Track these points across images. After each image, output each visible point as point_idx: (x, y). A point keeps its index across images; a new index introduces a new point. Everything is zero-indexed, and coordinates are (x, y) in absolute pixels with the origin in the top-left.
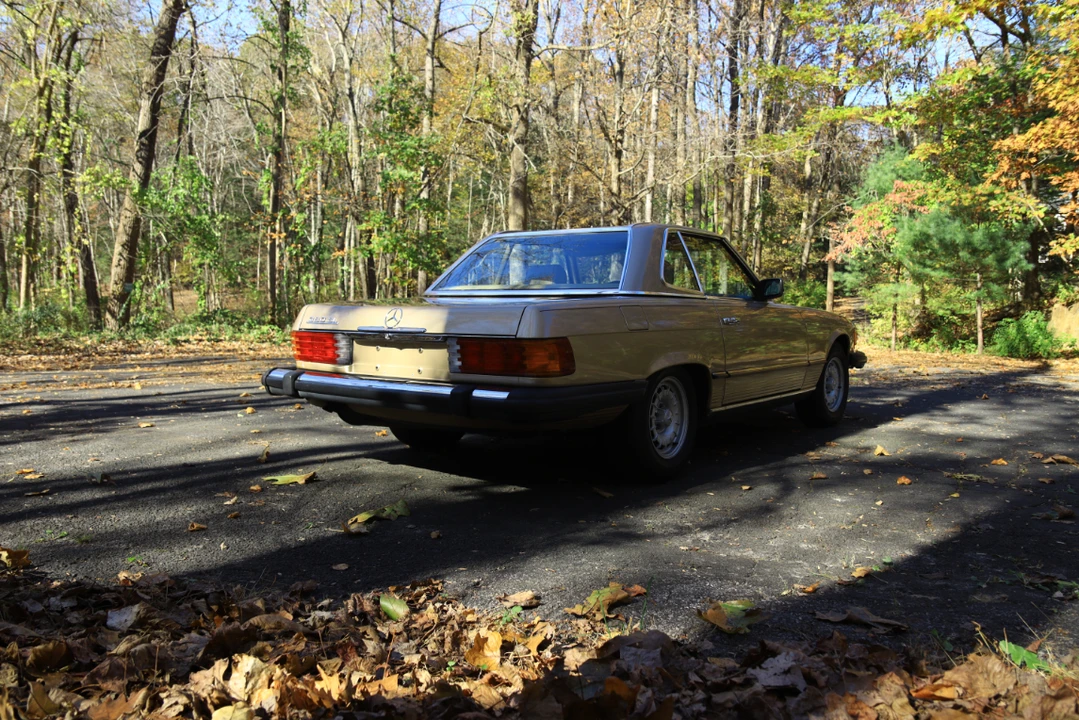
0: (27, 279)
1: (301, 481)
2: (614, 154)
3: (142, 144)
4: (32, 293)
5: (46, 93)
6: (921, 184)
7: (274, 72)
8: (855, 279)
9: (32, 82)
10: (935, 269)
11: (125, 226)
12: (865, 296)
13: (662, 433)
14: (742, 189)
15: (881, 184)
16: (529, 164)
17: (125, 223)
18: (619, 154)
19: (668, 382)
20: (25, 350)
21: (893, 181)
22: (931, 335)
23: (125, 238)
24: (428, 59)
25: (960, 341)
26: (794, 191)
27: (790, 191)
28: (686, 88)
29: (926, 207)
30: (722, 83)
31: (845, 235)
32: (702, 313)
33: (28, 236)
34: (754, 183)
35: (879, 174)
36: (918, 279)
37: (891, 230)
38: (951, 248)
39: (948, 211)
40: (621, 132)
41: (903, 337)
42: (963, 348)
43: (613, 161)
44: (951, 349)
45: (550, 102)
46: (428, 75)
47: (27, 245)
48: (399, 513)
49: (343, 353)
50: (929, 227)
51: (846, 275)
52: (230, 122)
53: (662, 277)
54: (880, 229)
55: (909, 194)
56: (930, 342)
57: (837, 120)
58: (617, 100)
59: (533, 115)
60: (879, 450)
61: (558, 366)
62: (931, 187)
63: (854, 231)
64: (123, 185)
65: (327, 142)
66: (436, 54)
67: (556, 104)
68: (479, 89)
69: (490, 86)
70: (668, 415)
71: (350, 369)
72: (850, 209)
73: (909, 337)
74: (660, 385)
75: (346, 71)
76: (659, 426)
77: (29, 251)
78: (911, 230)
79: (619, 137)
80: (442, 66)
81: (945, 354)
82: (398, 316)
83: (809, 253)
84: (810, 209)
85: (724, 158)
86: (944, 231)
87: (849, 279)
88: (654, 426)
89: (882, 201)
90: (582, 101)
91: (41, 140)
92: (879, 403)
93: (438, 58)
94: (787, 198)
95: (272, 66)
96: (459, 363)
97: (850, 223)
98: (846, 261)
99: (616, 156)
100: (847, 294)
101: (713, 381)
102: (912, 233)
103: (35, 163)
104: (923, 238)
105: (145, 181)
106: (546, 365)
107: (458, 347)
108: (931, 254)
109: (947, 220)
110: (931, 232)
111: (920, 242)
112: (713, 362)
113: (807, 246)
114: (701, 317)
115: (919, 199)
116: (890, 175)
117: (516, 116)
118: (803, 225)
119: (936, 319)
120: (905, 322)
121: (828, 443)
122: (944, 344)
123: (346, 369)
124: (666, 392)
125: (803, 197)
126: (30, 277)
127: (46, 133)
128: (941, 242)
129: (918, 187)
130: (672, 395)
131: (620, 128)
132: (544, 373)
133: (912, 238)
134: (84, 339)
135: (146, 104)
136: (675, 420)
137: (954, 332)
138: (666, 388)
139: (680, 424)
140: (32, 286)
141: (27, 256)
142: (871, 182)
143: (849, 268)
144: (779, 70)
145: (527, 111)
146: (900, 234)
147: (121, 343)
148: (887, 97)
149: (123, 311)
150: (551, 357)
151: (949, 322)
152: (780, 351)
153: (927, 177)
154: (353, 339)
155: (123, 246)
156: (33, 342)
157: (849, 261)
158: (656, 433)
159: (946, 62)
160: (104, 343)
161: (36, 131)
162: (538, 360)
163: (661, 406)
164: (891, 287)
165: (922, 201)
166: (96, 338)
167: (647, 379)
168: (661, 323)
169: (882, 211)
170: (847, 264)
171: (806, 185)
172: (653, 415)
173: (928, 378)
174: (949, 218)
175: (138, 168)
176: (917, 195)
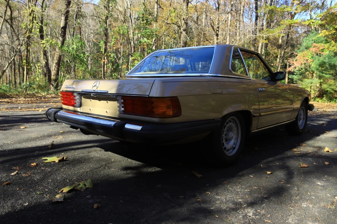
0: (26, 74)
1: (57, 161)
2: (216, 35)
3: (62, 31)
4: (28, 79)
5: (32, 15)
6: (322, 45)
7: (105, 8)
8: (297, 77)
9: (27, 11)
10: (326, 74)
11: (56, 57)
12: (300, 83)
13: (228, 143)
14: (258, 47)
15: (308, 45)
16: (187, 37)
17: (56, 56)
18: (217, 35)
19: (232, 119)
20: (23, 96)
21: (312, 44)
22: (324, 97)
23: (56, 61)
24: (156, 5)
25: (334, 99)
26: (275, 49)
27: (274, 48)
28: (240, 14)
29: (324, 53)
30: (252, 13)
31: (295, 62)
32: (245, 86)
33: (26, 60)
34: (262, 45)
35: (307, 41)
36: (320, 77)
37: (311, 61)
38: (333, 67)
39: (333, 54)
40: (218, 27)
41: (313, 97)
42: (335, 102)
43: (215, 37)
44: (330, 102)
45: (196, 20)
46: (156, 10)
47: (26, 63)
48: (87, 187)
49: (77, 101)
50: (325, 59)
51: (294, 76)
52: (95, 26)
53: (230, 68)
54: (307, 60)
55: (318, 48)
56: (323, 99)
57: (292, 24)
58: (217, 17)
59: (189, 22)
60: (327, 149)
61: (171, 112)
62: (327, 46)
63: (298, 61)
64: (55, 44)
65: (121, 30)
66: (158, 3)
67: (197, 20)
68: (171, 13)
69: (174, 12)
70: (231, 134)
71: (80, 110)
72: (296, 53)
73: (315, 97)
74: (227, 121)
75: (129, 8)
76: (226, 140)
77: (27, 65)
78: (318, 60)
79: (217, 29)
80: (160, 7)
81: (329, 104)
82: (97, 85)
83: (280, 69)
84: (281, 54)
85: (253, 36)
86: (331, 61)
87: (295, 77)
88: (224, 141)
89: (308, 50)
90: (206, 18)
91: (30, 30)
92: (315, 124)
93: (159, 5)
94: (273, 50)
95: (104, 6)
96: (123, 109)
97: (297, 58)
98: (295, 71)
99: (216, 36)
100: (294, 82)
101: (253, 118)
102: (319, 62)
103: (29, 37)
104: (323, 63)
105: (63, 43)
106: (165, 112)
107: (122, 101)
108: (325, 69)
109: (332, 57)
110: (326, 61)
111: (322, 65)
112: (252, 108)
113: (280, 66)
114: (244, 88)
115: (321, 50)
116: (311, 41)
117: (183, 22)
118: (278, 60)
119: (325, 91)
120: (314, 92)
121: (301, 144)
122: (328, 100)
123: (78, 109)
124: (230, 124)
125: (278, 50)
126: (27, 73)
127: (32, 27)
128: (330, 65)
129: (321, 46)
130: (233, 125)
131: (218, 26)
132: (164, 116)
133: (319, 63)
134: (42, 93)
135: (63, 18)
136: (235, 136)
137: (331, 96)
138: (230, 122)
139: (237, 139)
140: (28, 76)
141: (26, 67)
142: (304, 44)
143: (295, 74)
144: (272, 7)
145: (187, 20)
146: (314, 62)
147: (54, 95)
148: (310, 15)
149: (55, 84)
150: (168, 107)
151: (330, 93)
152: (273, 104)
153: (325, 42)
154: (81, 96)
155: (56, 64)
156: (26, 94)
157: (296, 71)
158: (225, 143)
159: (331, 4)
160: (48, 94)
161: (29, 27)
162: (162, 109)
163: (228, 130)
164: (310, 81)
165: (323, 50)
166: (46, 93)
167: (221, 118)
168: (230, 90)
169: (308, 54)
170: (295, 72)
171: (280, 47)
172: (224, 135)
173: (330, 113)
174: (333, 56)
175: (61, 38)
176: (321, 48)
